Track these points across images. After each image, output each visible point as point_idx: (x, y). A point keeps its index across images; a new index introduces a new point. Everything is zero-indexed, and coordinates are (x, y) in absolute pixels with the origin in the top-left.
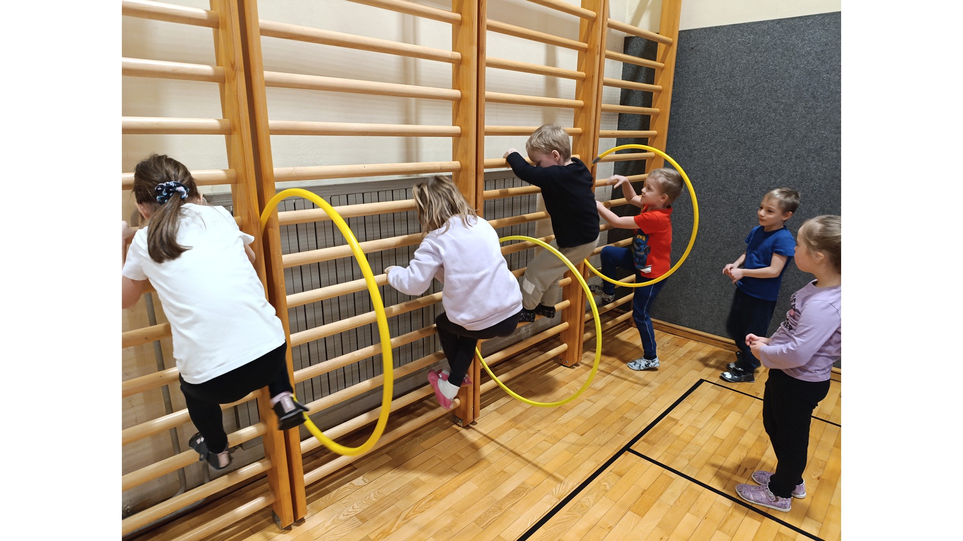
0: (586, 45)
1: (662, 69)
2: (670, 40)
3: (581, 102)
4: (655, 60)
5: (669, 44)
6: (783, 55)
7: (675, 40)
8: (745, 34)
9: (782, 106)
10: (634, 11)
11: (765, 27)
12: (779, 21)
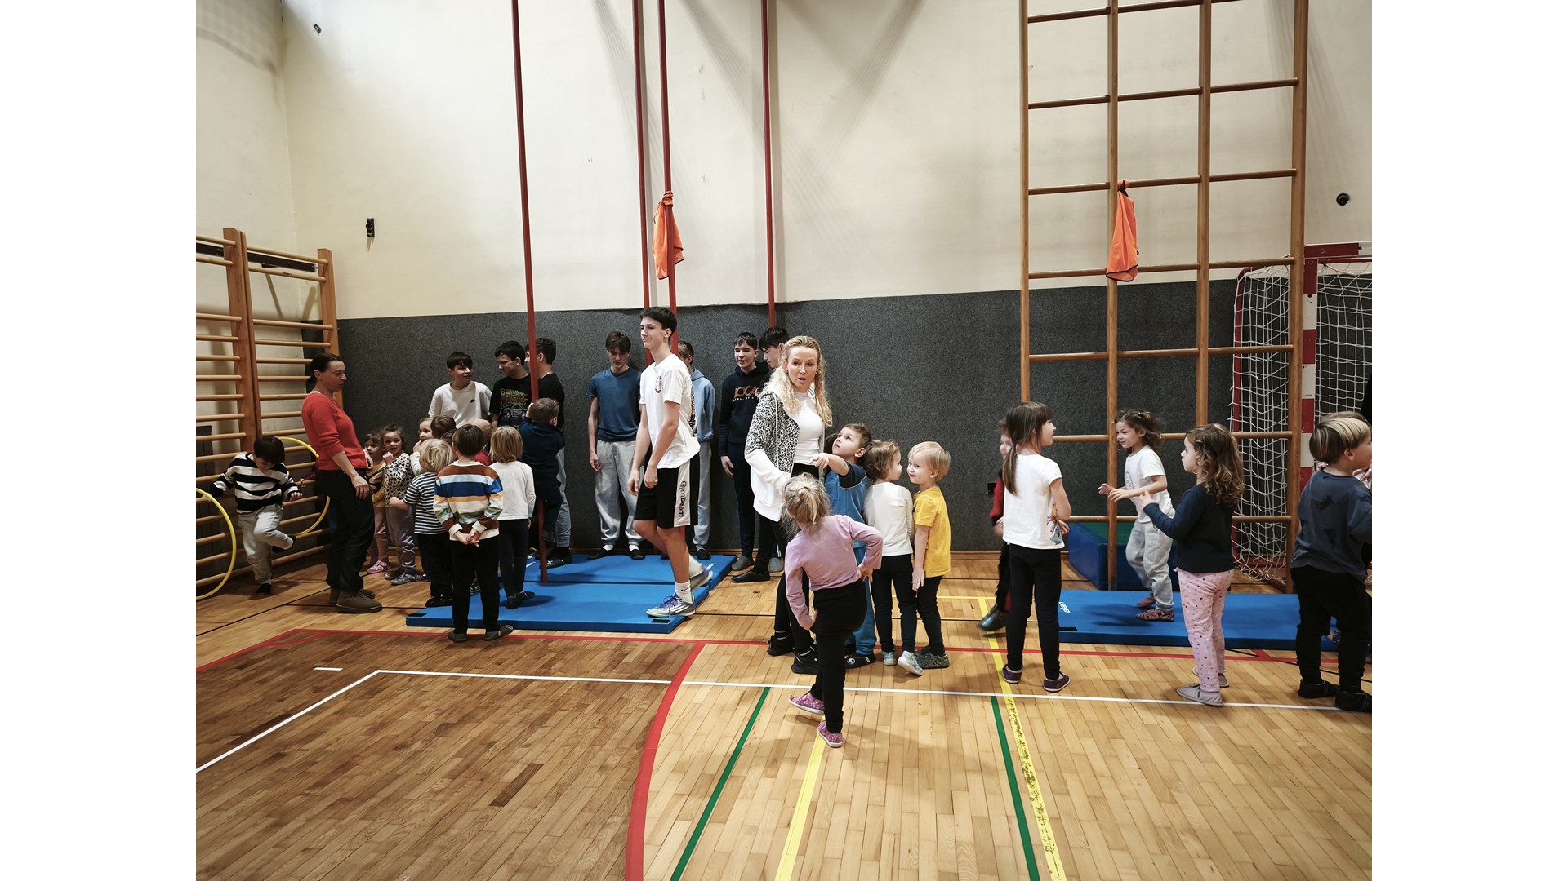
0: (237, 338)
1: (329, 347)
2: (331, 327)
3: (239, 376)
4: (323, 342)
5: (331, 330)
6: (408, 340)
7: (334, 326)
10: (305, 302)
11: (395, 321)
12: (402, 318)
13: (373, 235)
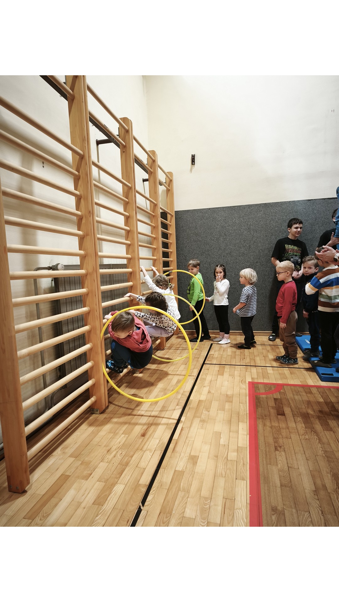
1: (171, 225)
4: (167, 221)
5: (172, 216)
6: (213, 220)
7: (174, 214)
8: (199, 213)
9: (215, 239)
13: (194, 164)
